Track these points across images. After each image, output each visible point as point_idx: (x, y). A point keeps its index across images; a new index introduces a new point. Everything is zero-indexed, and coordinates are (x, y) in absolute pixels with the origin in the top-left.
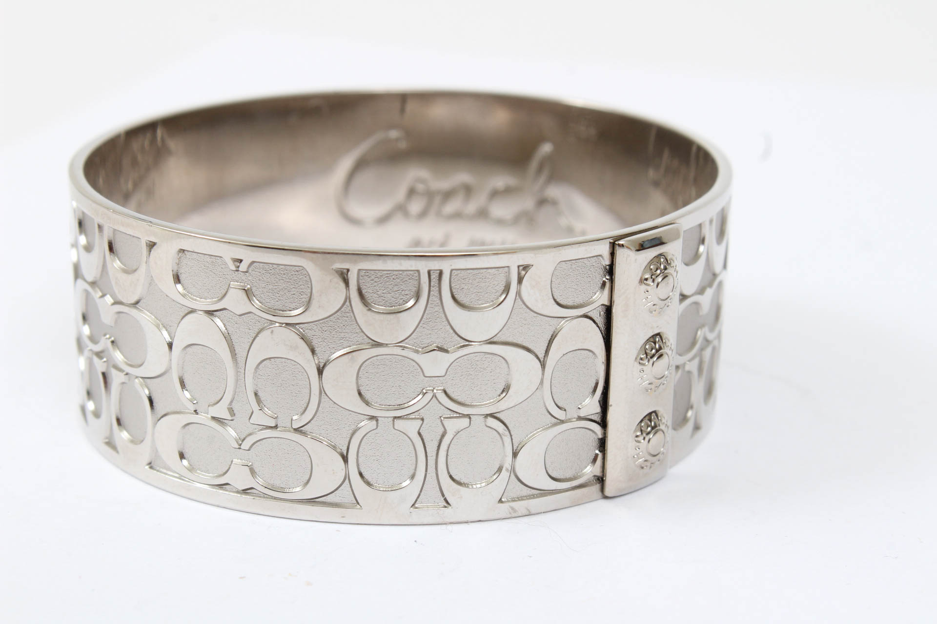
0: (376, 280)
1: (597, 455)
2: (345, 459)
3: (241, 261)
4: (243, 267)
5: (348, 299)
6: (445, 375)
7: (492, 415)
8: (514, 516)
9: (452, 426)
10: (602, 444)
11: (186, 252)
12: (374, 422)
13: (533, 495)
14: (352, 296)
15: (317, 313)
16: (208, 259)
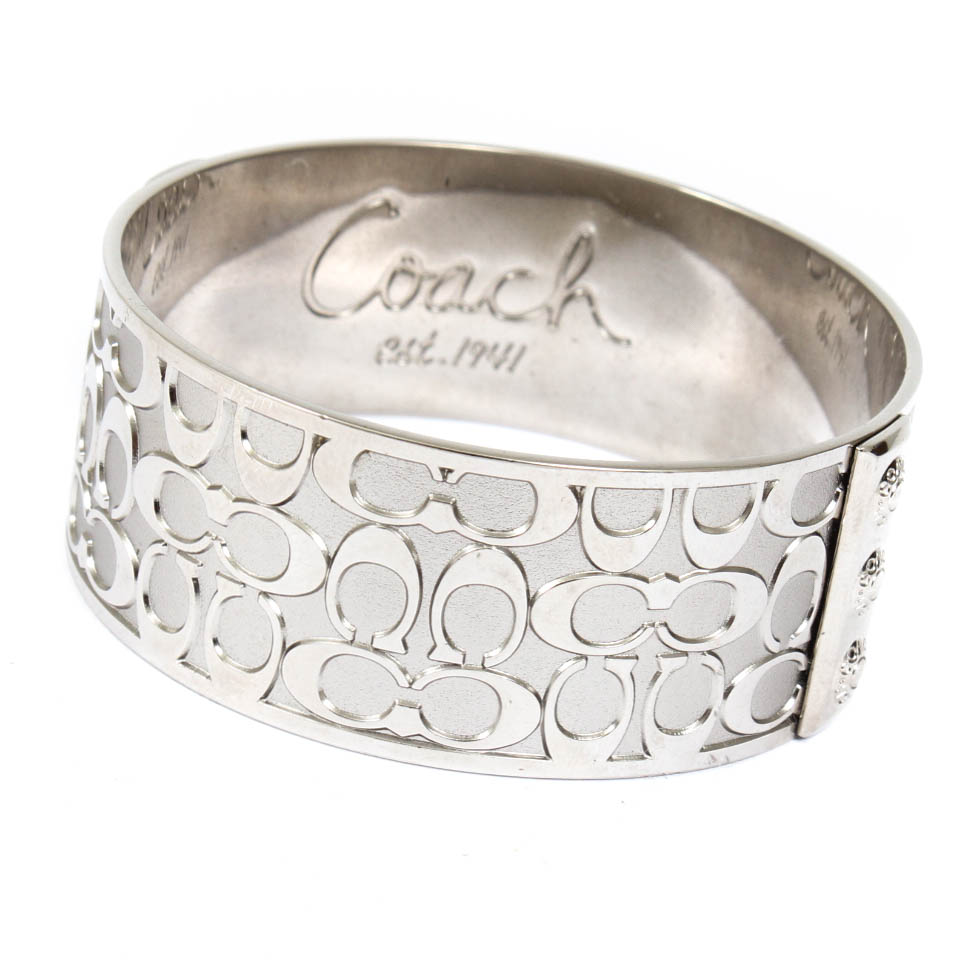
0: (612, 499)
1: (797, 691)
2: (542, 702)
3: (450, 471)
4: (452, 478)
5: (578, 520)
6: (671, 607)
7: (711, 653)
8: (713, 764)
9: (668, 665)
10: (804, 678)
11: (371, 454)
12: (584, 661)
13: (734, 740)
14: (583, 518)
15: (538, 534)
16: (403, 464)
